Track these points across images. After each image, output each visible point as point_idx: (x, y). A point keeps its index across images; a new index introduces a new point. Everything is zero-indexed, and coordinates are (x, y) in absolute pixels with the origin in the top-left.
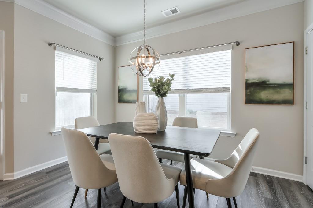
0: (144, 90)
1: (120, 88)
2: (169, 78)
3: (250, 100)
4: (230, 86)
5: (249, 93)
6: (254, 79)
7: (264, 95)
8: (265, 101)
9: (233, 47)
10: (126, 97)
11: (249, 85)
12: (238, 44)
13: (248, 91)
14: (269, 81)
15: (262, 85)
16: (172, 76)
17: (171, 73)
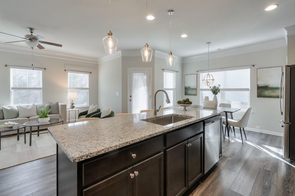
0: (200, 88)
1: (186, 87)
2: (218, 86)
3: (259, 96)
4: (250, 88)
5: (259, 92)
6: (262, 85)
7: (267, 93)
8: (268, 96)
9: (251, 67)
10: (190, 92)
11: (259, 88)
12: (254, 66)
13: (259, 90)
14: (269, 86)
15: (266, 88)
16: (220, 85)
17: (219, 84)
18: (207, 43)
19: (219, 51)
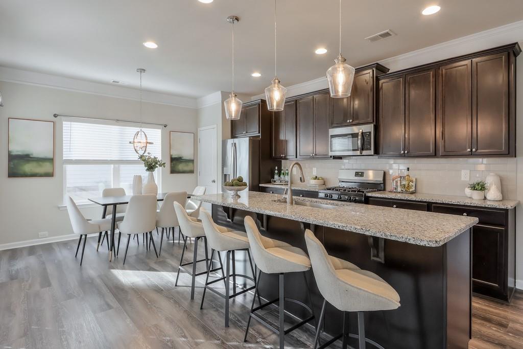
18: (137, 69)
19: (115, 84)
